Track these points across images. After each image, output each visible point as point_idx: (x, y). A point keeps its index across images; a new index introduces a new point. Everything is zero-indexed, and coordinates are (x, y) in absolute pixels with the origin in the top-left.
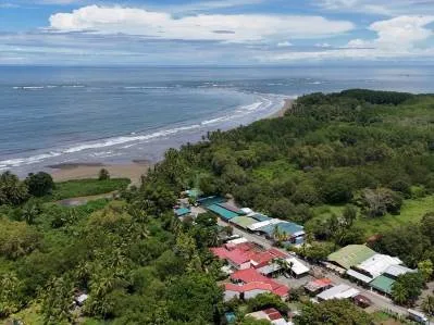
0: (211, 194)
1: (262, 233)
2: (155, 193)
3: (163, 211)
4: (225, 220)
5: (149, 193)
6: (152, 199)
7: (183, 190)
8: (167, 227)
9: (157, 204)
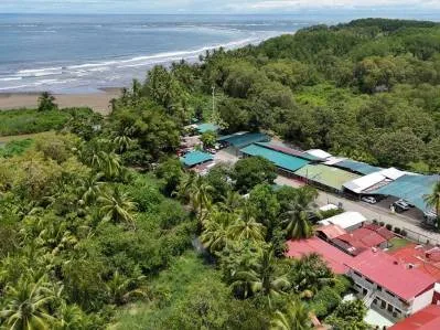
0: (241, 127)
1: (379, 198)
2: (139, 122)
3: (155, 159)
4: (290, 175)
5: (126, 122)
6: (133, 135)
7: (186, 124)
8: (169, 190)
9: (144, 144)
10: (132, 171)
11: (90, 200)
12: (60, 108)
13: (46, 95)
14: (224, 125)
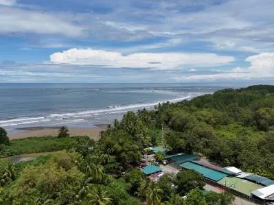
0: (180, 150)
2: (116, 146)
3: (125, 169)
5: (109, 146)
6: (112, 154)
7: (145, 147)
8: (133, 190)
9: (119, 160)
10: (110, 177)
11: (83, 195)
12: (71, 136)
13: (63, 128)
14: (169, 148)
